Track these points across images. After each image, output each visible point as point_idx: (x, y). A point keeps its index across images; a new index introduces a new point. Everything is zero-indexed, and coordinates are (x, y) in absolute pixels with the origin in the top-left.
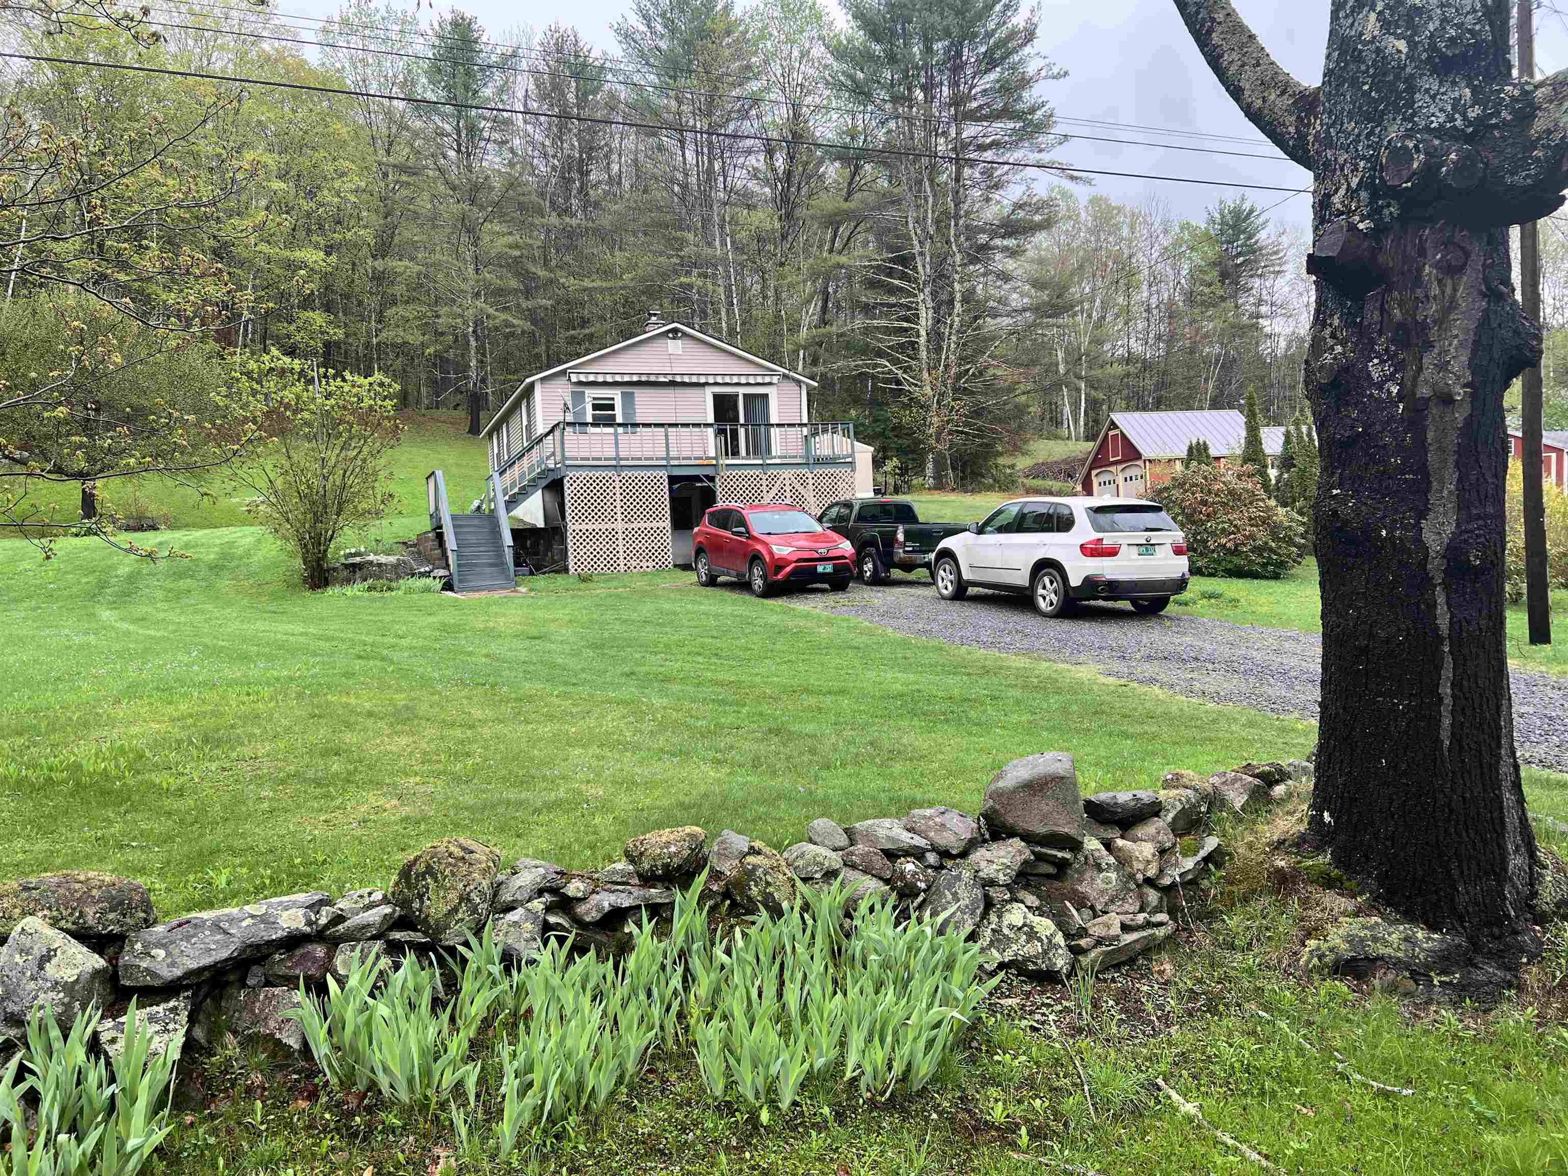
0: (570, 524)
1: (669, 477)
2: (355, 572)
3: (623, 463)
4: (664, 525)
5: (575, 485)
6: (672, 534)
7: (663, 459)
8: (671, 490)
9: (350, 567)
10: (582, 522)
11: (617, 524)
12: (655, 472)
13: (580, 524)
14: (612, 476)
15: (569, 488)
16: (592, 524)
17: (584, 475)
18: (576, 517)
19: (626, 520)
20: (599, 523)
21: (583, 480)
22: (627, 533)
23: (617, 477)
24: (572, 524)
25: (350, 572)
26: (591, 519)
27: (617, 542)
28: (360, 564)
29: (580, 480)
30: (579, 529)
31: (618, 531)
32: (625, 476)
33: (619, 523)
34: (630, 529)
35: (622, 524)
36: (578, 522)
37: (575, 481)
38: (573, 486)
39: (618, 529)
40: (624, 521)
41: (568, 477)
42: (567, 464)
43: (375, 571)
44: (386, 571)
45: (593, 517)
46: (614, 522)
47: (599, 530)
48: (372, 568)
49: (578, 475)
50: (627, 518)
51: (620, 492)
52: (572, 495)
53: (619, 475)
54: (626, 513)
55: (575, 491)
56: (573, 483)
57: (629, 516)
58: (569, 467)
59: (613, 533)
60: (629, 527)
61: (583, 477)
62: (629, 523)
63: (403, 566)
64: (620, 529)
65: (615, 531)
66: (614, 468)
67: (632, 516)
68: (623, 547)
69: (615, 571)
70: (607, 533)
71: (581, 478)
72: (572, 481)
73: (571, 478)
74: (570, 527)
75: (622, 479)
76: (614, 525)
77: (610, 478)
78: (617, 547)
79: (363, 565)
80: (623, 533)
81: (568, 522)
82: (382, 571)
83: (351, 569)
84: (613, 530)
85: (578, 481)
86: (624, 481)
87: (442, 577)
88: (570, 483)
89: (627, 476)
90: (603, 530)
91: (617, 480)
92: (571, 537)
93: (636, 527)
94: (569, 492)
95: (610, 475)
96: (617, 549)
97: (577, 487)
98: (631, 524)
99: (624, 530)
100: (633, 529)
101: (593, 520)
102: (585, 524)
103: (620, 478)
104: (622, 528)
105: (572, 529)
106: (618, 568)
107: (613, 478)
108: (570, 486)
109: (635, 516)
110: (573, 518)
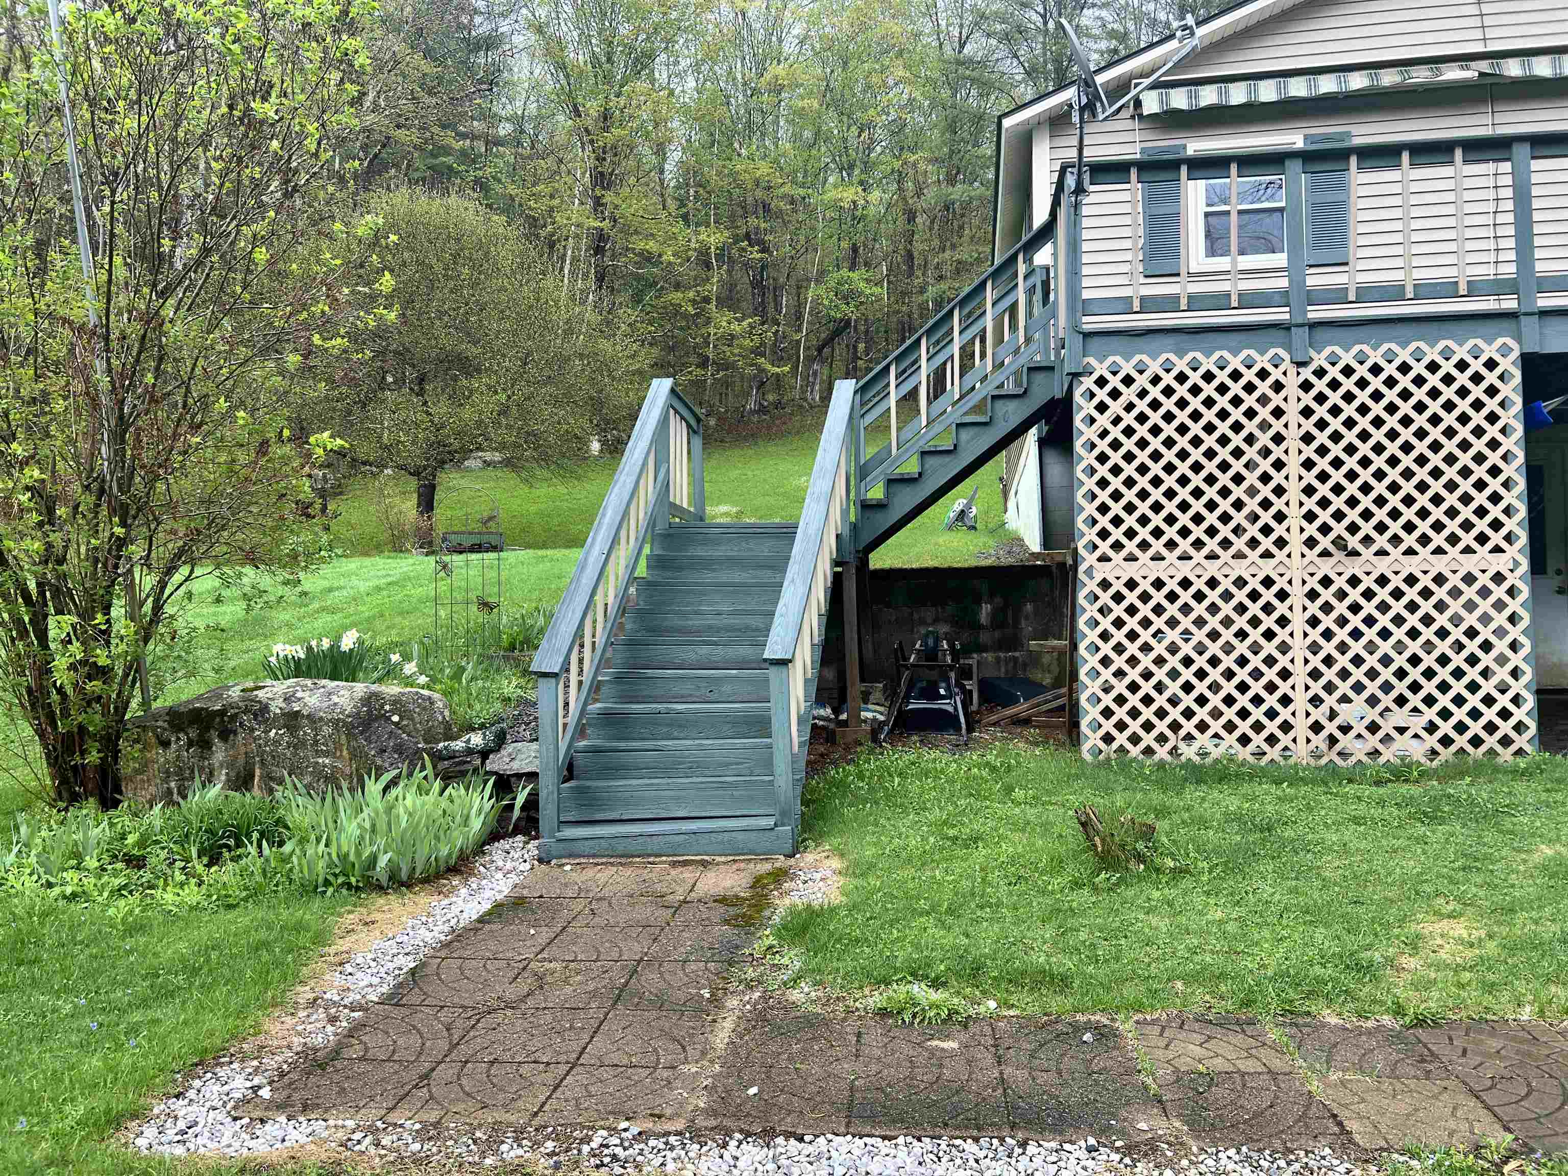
0: (1089, 559)
1: (1528, 362)
2: (205, 745)
3: (1316, 313)
4: (1500, 563)
5: (1116, 407)
6: (1536, 602)
7: (1499, 287)
8: (1530, 418)
9: (191, 723)
10: (1138, 553)
11: (1286, 561)
12: (1461, 345)
13: (1131, 558)
14: (1270, 368)
15: (1093, 421)
16: (1180, 558)
17: (1155, 367)
18: (1117, 534)
19: (1325, 542)
20: (1207, 557)
21: (1149, 387)
22: (1327, 595)
23: (1292, 370)
24: (1100, 560)
25: (190, 744)
26: (1178, 539)
27: (1282, 635)
28: (222, 713)
29: (1136, 388)
30: (1124, 580)
31: (1287, 588)
32: (1327, 366)
33: (1296, 556)
34: (1340, 583)
35: (1306, 561)
36: (1124, 553)
37: (1115, 394)
38: (1108, 413)
39: (1290, 582)
40: (1318, 549)
41: (1088, 382)
42: (1087, 328)
43: (276, 742)
44: (316, 742)
45: (1184, 532)
46: (1274, 550)
47: (1208, 583)
48: (266, 732)
49: (1128, 368)
50: (1332, 536)
51: (1302, 432)
52: (1103, 446)
53: (1301, 364)
54: (1324, 516)
55: (1116, 432)
56: (1108, 401)
57: (1339, 529)
58: (1095, 342)
59: (1268, 595)
60: (1340, 574)
61: (1148, 374)
62: (1339, 555)
63: (396, 724)
64: (1297, 582)
65: (1275, 589)
66: (1282, 333)
67: (1353, 529)
68: (1310, 656)
69: (1273, 753)
70: (1241, 596)
71: (1142, 381)
72: (1102, 395)
73: (1101, 382)
74: (1089, 572)
75: (1313, 379)
76: (1272, 562)
77: (1263, 374)
78: (1284, 653)
79: (234, 717)
80: (1312, 595)
81: (1082, 551)
82: (302, 744)
83: (193, 734)
84: (1268, 582)
85: (1129, 394)
86: (1320, 385)
87: (519, 776)
88: (1096, 401)
89: (1333, 364)
90: (1226, 584)
91: (1292, 383)
92: (1092, 611)
93: (1368, 574)
94: (1091, 433)
95: (1262, 362)
96: (1283, 661)
97: (1123, 414)
98: (1347, 561)
99: (1313, 583)
100: (1354, 581)
101: (1185, 545)
102: (1152, 559)
103: (1307, 373)
104: (1307, 578)
105: (1098, 579)
106: (1285, 740)
107: (1276, 374)
108: (1095, 414)
109: (1367, 528)
110: (1104, 534)
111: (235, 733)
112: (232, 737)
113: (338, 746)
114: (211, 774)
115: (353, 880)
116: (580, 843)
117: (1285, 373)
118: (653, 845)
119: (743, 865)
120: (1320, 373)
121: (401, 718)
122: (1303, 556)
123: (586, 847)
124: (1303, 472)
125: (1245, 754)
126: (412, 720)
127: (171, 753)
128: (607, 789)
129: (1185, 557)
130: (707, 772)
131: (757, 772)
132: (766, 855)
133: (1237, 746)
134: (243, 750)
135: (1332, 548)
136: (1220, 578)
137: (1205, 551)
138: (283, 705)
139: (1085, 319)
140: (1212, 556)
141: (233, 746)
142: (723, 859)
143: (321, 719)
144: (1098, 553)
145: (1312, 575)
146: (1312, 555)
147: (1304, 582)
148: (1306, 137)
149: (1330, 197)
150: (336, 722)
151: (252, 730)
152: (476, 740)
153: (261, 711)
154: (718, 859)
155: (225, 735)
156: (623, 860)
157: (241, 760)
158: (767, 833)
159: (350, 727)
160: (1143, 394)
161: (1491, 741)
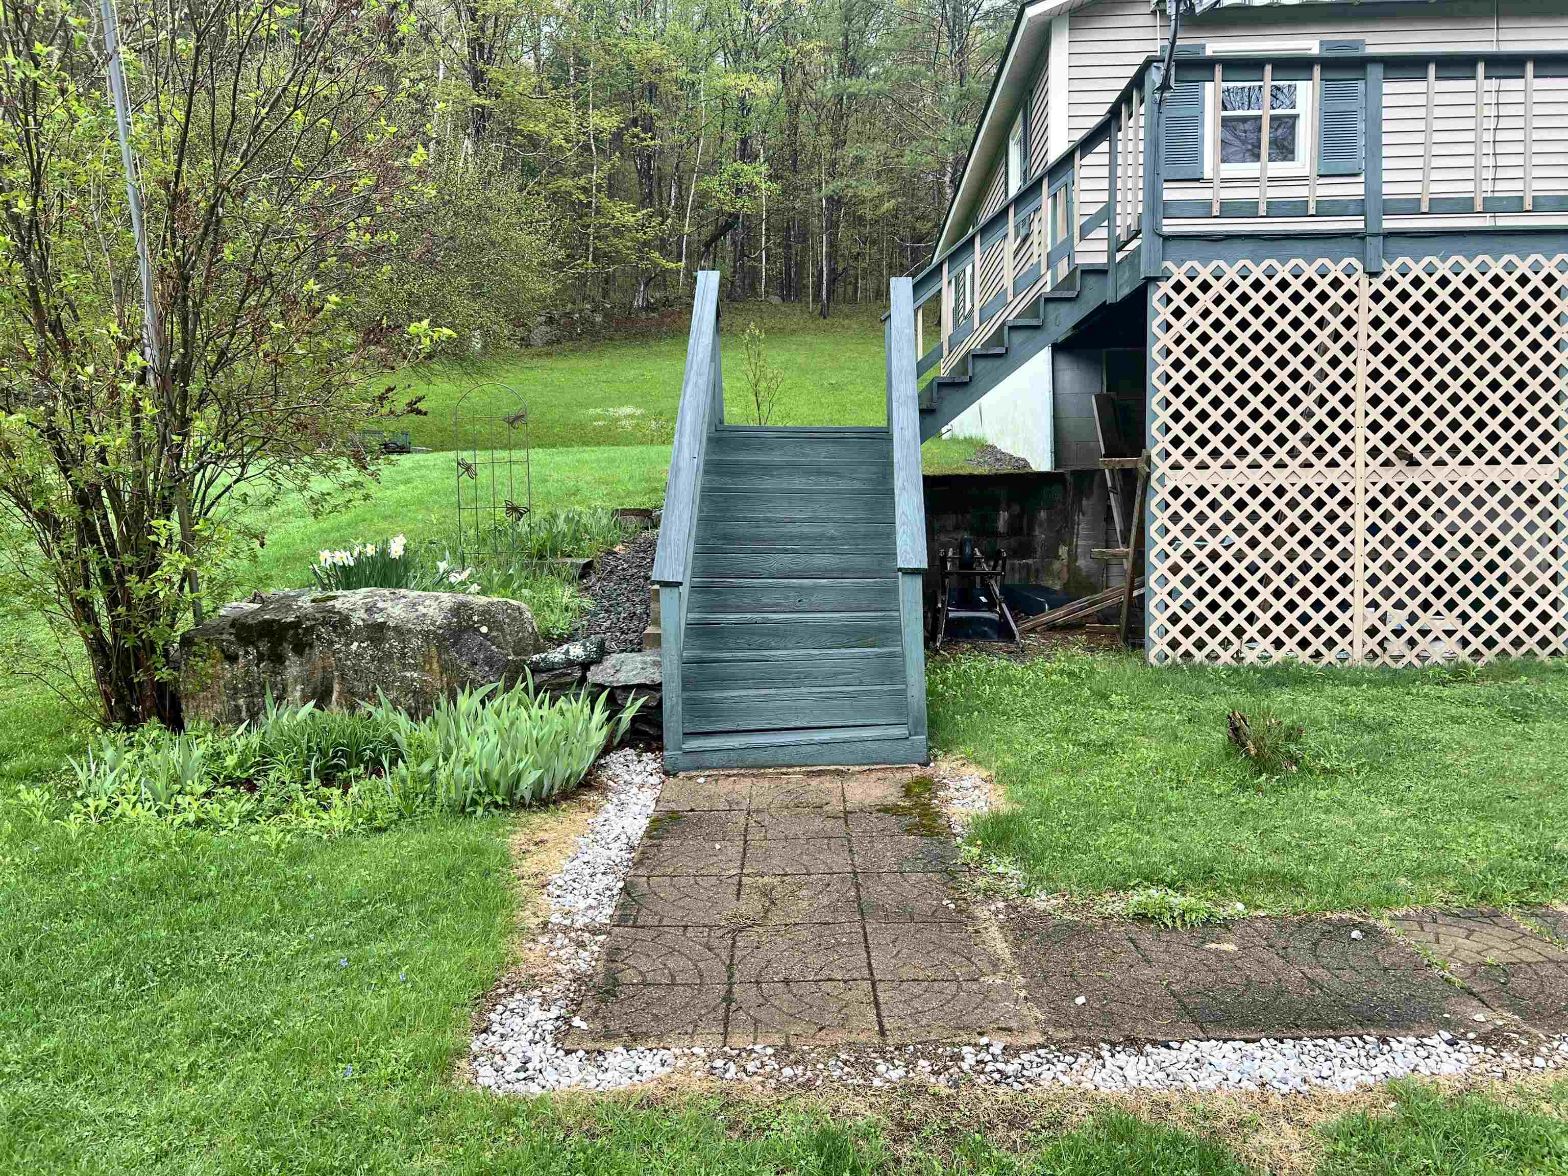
0: (1162, 467)
2: (278, 659)
3: (1389, 224)
4: (1547, 474)
5: (1192, 314)
9: (261, 636)
10: (1209, 461)
11: (1351, 470)
12: (1523, 260)
13: (1203, 466)
14: (1343, 278)
15: (1169, 326)
16: (1249, 467)
17: (1231, 274)
18: (1190, 442)
19: (1388, 452)
20: (1276, 466)
21: (1225, 294)
22: (1387, 504)
23: (1365, 281)
24: (1172, 468)
25: (260, 658)
26: (1248, 447)
27: (1344, 542)
28: (297, 624)
29: (1212, 294)
30: (1195, 488)
31: (1351, 497)
32: (1398, 277)
33: (1360, 465)
34: (1400, 492)
35: (1370, 469)
36: (1196, 461)
37: (1192, 300)
38: (1184, 319)
39: (1353, 491)
40: (1381, 459)
41: (1166, 287)
42: (1166, 230)
43: (358, 656)
44: (404, 655)
45: (1255, 441)
46: (1339, 459)
47: (1275, 492)
48: (347, 645)
49: (1205, 274)
50: (1395, 446)
51: (1371, 342)
52: (1178, 352)
53: (1373, 275)
54: (1388, 426)
55: (1191, 339)
56: (1185, 307)
57: (1402, 439)
58: (1173, 245)
59: (1332, 504)
60: (1400, 483)
61: (1225, 281)
62: (1400, 465)
63: (485, 636)
64: (1360, 491)
65: (1339, 497)
66: (1356, 242)
67: (1415, 439)
68: (1369, 563)
69: (1330, 656)
70: (1306, 504)
71: (1218, 287)
72: (1179, 300)
73: (1179, 287)
74: (1161, 480)
75: (1384, 290)
76: (1337, 471)
77: (1336, 284)
78: (1345, 560)
79: (310, 630)
80: (1374, 504)
81: (1155, 459)
82: (389, 656)
83: (264, 647)
84: (1332, 491)
85: (1205, 300)
86: (1390, 296)
87: (627, 688)
88: (1172, 307)
89: (1404, 275)
90: (1293, 493)
91: (1364, 293)
92: (1163, 518)
93: (1426, 483)
94: (1167, 340)
95: (1336, 271)
96: (1343, 568)
97: (1199, 320)
98: (1407, 470)
99: (1375, 492)
100: (1413, 490)
101: (1255, 454)
102: (1223, 467)
103: (1378, 284)
104: (1370, 487)
105: (1170, 486)
106: (1342, 643)
107: (1348, 284)
108: (1172, 320)
109: (1428, 439)
110: (1177, 442)
111: (311, 646)
112: (307, 651)
113: (428, 659)
114: (284, 690)
115: (499, 799)
116: (707, 755)
117: (1357, 284)
118: (783, 756)
119: (880, 774)
120: (1391, 284)
121: (490, 629)
122: (1367, 465)
123: (716, 758)
124: (1370, 383)
125: (1304, 656)
126: (502, 630)
127: (239, 667)
128: (722, 700)
129: (1255, 466)
130: (819, 682)
131: (867, 681)
132: (902, 763)
133: (1297, 649)
134: (320, 664)
135: (1394, 458)
136: (1287, 486)
137: (1275, 460)
138: (365, 616)
139: (1165, 222)
140: (1281, 465)
141: (309, 661)
142: (857, 768)
143: (409, 631)
144: (1171, 461)
145: (1374, 484)
146: (1375, 464)
147: (1367, 491)
148: (1322, 43)
149: (1342, 106)
150: (426, 635)
151: (331, 643)
152: (576, 651)
153: (341, 623)
154: (852, 768)
155: (299, 649)
156: (755, 771)
157: (318, 675)
158: (900, 743)
159: (441, 639)
160: (1219, 300)
161: (1531, 642)
